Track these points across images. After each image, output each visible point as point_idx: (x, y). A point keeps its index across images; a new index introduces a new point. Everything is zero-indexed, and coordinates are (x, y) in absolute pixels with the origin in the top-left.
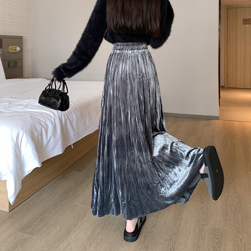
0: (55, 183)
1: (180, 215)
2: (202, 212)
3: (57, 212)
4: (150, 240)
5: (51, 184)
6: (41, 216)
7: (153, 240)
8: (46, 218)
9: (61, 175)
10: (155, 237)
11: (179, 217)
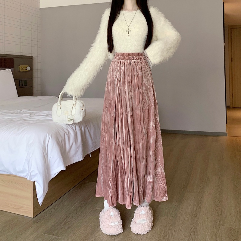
0: (72, 193)
1: (196, 216)
2: (217, 214)
3: (79, 216)
4: (170, 236)
5: (69, 193)
6: (64, 220)
7: (173, 236)
8: (69, 221)
9: (77, 186)
10: (175, 233)
11: (196, 217)
